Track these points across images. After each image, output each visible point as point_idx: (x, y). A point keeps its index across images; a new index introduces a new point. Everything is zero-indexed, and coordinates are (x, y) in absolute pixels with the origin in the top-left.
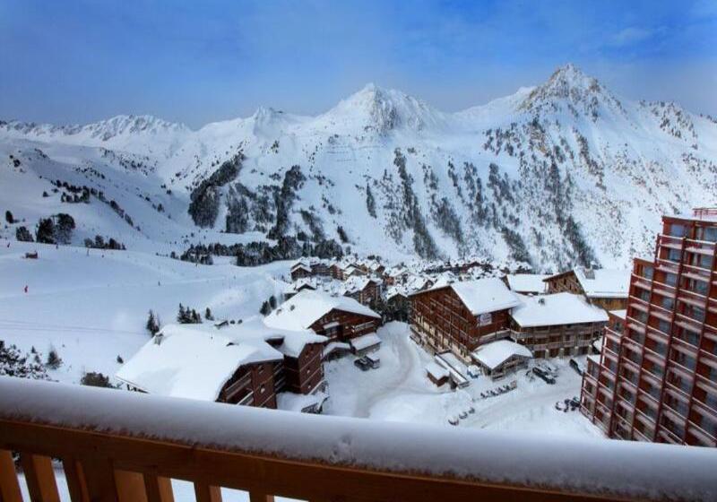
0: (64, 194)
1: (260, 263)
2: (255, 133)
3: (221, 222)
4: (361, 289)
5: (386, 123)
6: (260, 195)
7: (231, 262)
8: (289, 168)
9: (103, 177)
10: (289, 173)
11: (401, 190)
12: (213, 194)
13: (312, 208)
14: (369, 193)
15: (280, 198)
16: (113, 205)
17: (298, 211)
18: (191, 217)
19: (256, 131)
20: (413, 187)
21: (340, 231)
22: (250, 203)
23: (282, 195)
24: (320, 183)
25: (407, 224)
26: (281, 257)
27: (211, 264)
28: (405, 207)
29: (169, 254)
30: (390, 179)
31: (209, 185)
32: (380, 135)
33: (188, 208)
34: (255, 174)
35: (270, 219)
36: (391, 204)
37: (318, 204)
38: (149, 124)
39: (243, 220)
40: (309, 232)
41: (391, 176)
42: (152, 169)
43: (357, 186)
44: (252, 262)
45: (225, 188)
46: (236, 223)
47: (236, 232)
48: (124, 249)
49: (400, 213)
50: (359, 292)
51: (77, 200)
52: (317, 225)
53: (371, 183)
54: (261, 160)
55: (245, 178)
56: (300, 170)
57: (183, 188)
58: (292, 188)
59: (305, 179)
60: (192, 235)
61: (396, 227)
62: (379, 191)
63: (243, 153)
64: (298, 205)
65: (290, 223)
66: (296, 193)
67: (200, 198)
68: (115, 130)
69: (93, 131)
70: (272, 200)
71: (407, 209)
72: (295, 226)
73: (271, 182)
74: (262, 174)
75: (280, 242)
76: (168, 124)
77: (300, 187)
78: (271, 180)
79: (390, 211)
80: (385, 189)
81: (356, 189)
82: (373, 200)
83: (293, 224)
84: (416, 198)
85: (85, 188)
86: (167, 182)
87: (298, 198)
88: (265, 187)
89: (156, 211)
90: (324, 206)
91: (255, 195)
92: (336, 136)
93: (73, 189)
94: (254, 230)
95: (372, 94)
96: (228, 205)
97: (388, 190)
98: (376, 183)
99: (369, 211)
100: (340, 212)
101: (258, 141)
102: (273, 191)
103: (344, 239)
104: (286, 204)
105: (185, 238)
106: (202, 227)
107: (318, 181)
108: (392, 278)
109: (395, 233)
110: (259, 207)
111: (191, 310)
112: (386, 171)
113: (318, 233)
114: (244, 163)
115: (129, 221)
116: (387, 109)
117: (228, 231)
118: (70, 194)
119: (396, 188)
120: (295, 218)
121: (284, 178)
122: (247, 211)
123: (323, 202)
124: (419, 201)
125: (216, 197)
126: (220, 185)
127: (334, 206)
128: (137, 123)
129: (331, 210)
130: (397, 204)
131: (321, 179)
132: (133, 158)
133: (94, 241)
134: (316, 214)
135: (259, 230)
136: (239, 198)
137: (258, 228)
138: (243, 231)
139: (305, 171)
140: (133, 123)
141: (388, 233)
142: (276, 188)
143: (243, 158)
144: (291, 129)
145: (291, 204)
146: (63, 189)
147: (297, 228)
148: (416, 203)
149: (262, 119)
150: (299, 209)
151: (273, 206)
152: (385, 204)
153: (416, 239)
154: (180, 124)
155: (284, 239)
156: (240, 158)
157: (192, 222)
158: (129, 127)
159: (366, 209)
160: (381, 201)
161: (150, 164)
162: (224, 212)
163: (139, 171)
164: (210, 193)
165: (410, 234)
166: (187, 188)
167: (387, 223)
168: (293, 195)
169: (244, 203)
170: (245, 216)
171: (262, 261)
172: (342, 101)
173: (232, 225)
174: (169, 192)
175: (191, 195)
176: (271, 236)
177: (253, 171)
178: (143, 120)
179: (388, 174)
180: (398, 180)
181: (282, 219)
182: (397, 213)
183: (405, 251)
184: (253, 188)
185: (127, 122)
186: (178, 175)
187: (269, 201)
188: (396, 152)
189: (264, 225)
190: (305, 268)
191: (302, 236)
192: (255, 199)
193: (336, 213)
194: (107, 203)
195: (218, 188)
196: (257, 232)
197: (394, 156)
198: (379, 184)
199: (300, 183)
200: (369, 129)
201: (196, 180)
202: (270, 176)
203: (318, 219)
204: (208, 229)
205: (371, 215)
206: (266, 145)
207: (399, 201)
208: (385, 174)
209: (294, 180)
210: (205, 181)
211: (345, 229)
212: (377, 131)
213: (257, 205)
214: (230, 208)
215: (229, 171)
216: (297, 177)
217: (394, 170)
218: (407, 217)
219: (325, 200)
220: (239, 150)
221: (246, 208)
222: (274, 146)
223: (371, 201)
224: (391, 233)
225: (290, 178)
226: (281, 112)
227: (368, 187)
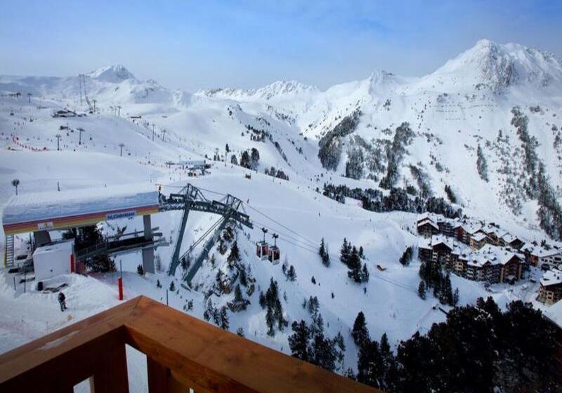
0: (252, 135)
2: (370, 93)
5: (501, 79)
6: (374, 147)
7: (358, 204)
8: (399, 125)
9: (269, 124)
10: (399, 129)
11: (520, 154)
12: (337, 143)
13: (420, 164)
14: (480, 154)
15: (392, 152)
16: (277, 145)
17: (407, 166)
18: (319, 160)
19: (371, 91)
20: (538, 151)
21: (448, 190)
22: (366, 153)
23: (392, 149)
24: (429, 141)
25: (529, 193)
26: (401, 208)
27: (343, 203)
28: (526, 173)
29: (315, 189)
30: (506, 141)
31: (334, 135)
32: (495, 93)
33: (318, 153)
34: (370, 128)
35: (382, 170)
36: (506, 168)
37: (426, 160)
38: (294, 87)
39: (359, 167)
40: (417, 187)
43: (466, 146)
44: (376, 208)
45: (347, 138)
46: (353, 170)
47: (354, 177)
48: (288, 180)
49: (519, 180)
51: (258, 140)
52: (425, 181)
53: (483, 143)
54: (374, 117)
55: (362, 131)
56: (410, 127)
57: (314, 137)
58: (402, 143)
59: (415, 136)
60: (322, 175)
61: (512, 195)
62: (492, 153)
63: (360, 109)
64: (407, 160)
65: (399, 176)
66: (406, 148)
67: (327, 145)
68: (274, 92)
69: (262, 93)
70: (384, 153)
71: (529, 177)
73: (383, 137)
74: (376, 128)
75: (392, 193)
76: (306, 86)
77: (410, 143)
78: (383, 133)
79: (505, 176)
80: (499, 152)
81: (465, 149)
82: (485, 162)
83: (402, 177)
84: (541, 165)
85: (263, 131)
86: (303, 131)
87: (407, 153)
88: (378, 141)
89: (298, 153)
90: (432, 163)
91: (370, 146)
92: (446, 95)
93: (256, 132)
94: (368, 178)
95: (486, 51)
96: (349, 153)
97: (503, 152)
98: (488, 144)
99: (480, 173)
100: (448, 171)
101: (372, 101)
102: (386, 145)
103: (453, 199)
104: (397, 157)
106: (327, 169)
107: (426, 138)
109: (512, 201)
110: (373, 158)
111: (352, 245)
112: (500, 131)
113: (426, 190)
114: (361, 118)
115: (285, 158)
116: (503, 65)
117: (348, 176)
118: (255, 135)
119: (513, 151)
120: (404, 172)
121: (394, 133)
122: (362, 161)
123: (431, 159)
124: (546, 169)
125: (339, 145)
126: (342, 136)
127: (442, 163)
128: (287, 86)
129: (439, 167)
130: (515, 169)
131: (429, 137)
132: (283, 112)
133: (270, 170)
134: (424, 171)
135: (372, 179)
136: (357, 148)
138: (359, 178)
139: (414, 128)
140: (284, 88)
141: (503, 201)
142: (388, 142)
143: (360, 114)
144: (401, 89)
145: (401, 157)
146: (251, 132)
147: (406, 181)
148: (542, 170)
149: (376, 82)
150: (408, 164)
151: (385, 158)
152: (499, 168)
153: (541, 213)
154: (314, 86)
155: (396, 190)
156: (358, 114)
157: (321, 165)
158: (282, 89)
159: (477, 171)
160: (494, 163)
161: (293, 116)
162: (345, 159)
163: (286, 121)
164: (335, 142)
165: (533, 206)
166: (317, 137)
167: (502, 189)
168: (403, 149)
169: (361, 154)
170: (361, 164)
171: (385, 209)
173: (350, 171)
174: (305, 139)
175: (320, 143)
176: (382, 185)
177: (369, 125)
178: (291, 84)
179: (504, 135)
180: (516, 142)
181: (393, 171)
182: (515, 179)
183: (526, 224)
184: (368, 140)
185: (282, 86)
186: (310, 126)
187: (381, 153)
188: (513, 111)
189: (376, 174)
191: (411, 190)
192: (370, 151)
193: (444, 171)
194: (274, 143)
195: (341, 138)
196: (370, 180)
197: (512, 116)
198: (492, 145)
199: (410, 138)
200: (482, 87)
201: (323, 131)
202: (382, 131)
203: (427, 176)
204: (332, 171)
205: (482, 178)
206: (379, 103)
207: (518, 166)
208: (500, 135)
209: (404, 135)
210: (330, 132)
211: (453, 189)
212: (491, 88)
213: (371, 156)
214: (349, 156)
215: (349, 125)
216: (407, 133)
217: (513, 131)
218: (527, 184)
219: (433, 157)
220: (358, 106)
221: (362, 158)
222: (386, 104)
223: (482, 162)
224: (506, 201)
225: (400, 133)
226: (391, 74)
227: (479, 148)
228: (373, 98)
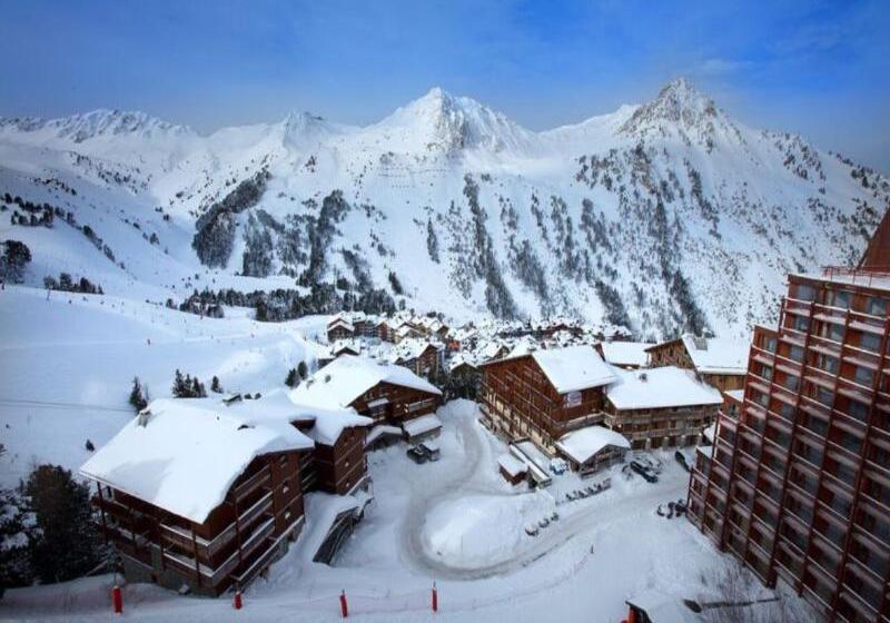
0: (16, 213)
1: (287, 318)
2: (284, 145)
3: (236, 260)
4: (418, 355)
5: (455, 140)
6: (289, 227)
7: (248, 316)
8: (329, 194)
9: (74, 192)
10: (327, 200)
11: (471, 228)
12: (226, 223)
13: (357, 247)
14: (431, 231)
15: (316, 232)
16: (88, 231)
17: (338, 251)
18: (195, 252)
19: (287, 141)
20: (487, 224)
21: (392, 278)
22: (275, 237)
23: (317, 229)
24: (369, 215)
25: (479, 273)
26: (315, 310)
27: (221, 316)
28: (476, 250)
29: (165, 301)
30: (458, 214)
31: (221, 210)
32: (447, 156)
33: (192, 241)
34: (283, 198)
35: (302, 259)
36: (458, 245)
37: (365, 242)
38: (141, 124)
39: (266, 259)
40: (351, 279)
41: (459, 209)
42: (144, 185)
43: (415, 221)
44: (277, 316)
45: (243, 216)
46: (256, 263)
47: (256, 275)
48: (101, 292)
49: (470, 259)
50: (415, 359)
51: (34, 223)
52: (363, 270)
53: (434, 217)
54: (292, 181)
55: (270, 203)
56: (343, 197)
57: (187, 214)
58: (332, 220)
59: (349, 209)
60: (197, 277)
61: (464, 276)
62: (444, 228)
63: (268, 170)
64: (339, 243)
65: (327, 266)
66: (337, 226)
67: (209, 227)
68: (93, 128)
69: (61, 128)
70: (304, 235)
71: (478, 253)
72: (335, 270)
73: (304, 211)
74: (292, 199)
75: (313, 291)
76: (168, 125)
77: (343, 218)
78: (303, 206)
79: (457, 255)
80: (450, 227)
81: (415, 224)
82: (436, 239)
83: (332, 267)
84: (490, 239)
85: (47, 206)
86: (165, 204)
87: (339, 233)
88: (296, 217)
89: (148, 243)
90: (373, 245)
91: (283, 227)
92: (391, 154)
93: (29, 207)
94: (280, 273)
95: (438, 102)
96: (247, 238)
97: (454, 227)
98: (439, 217)
99: (430, 254)
100: (393, 254)
101: (288, 156)
102: (307, 222)
103: (398, 289)
104: (323, 241)
105: (186, 281)
106: (210, 266)
107: (365, 212)
108: (458, 343)
109: (463, 284)
110: (288, 244)
111: (192, 378)
112: (453, 203)
113: (364, 281)
114: (269, 183)
115: (110, 255)
116: (457, 122)
117: (246, 273)
118: (25, 213)
119: (464, 225)
120: (335, 260)
121: (321, 205)
122: (271, 249)
123: (371, 240)
124: (494, 244)
125: (230, 227)
126: (236, 211)
127: (385, 244)
128: (124, 121)
129: (382, 250)
130: (466, 246)
131: (369, 210)
132: (117, 169)
133: (58, 280)
134: (362, 256)
135: (287, 274)
136: (261, 230)
137: (286, 271)
138: (265, 274)
139: (349, 198)
140: (118, 122)
141: (454, 283)
142: (311, 219)
143: (268, 176)
144: (332, 142)
145: (330, 240)
146: (15, 207)
147: (337, 273)
148: (490, 245)
149: (295, 127)
150: (340, 248)
151: (306, 242)
152: (451, 245)
153: (488, 293)
154: (184, 127)
155: (319, 286)
156: (262, 177)
157: (198, 260)
158: (113, 126)
159: (427, 251)
160: (445, 241)
161: (142, 178)
162: (240, 248)
163: (126, 188)
164: (223, 221)
165: (481, 286)
166: (192, 213)
167: (453, 270)
168: (333, 229)
169: (268, 238)
170: (268, 254)
171: (290, 315)
172: (400, 109)
173: (251, 265)
174: (167, 218)
175: (197, 224)
176: (302, 282)
177: (281, 195)
178: (133, 118)
179: (456, 206)
180: (467, 215)
181: (318, 260)
182: (466, 257)
183: (475, 306)
184: (280, 218)
185: (111, 120)
186: (179, 195)
187: (300, 235)
188: (466, 179)
189: (293, 267)
190: (346, 326)
191: (343, 284)
192: (283, 232)
193: (389, 255)
194: (79, 228)
195: (233, 215)
196: (284, 277)
197: (464, 183)
198: (444, 219)
199: (342, 213)
200: (434, 147)
201: (204, 204)
202: (303, 203)
203: (365, 262)
204: (218, 269)
205: (433, 259)
206: (299, 161)
207: (469, 242)
208: (452, 207)
209: (335, 208)
210: (216, 205)
211: (398, 276)
212: (444, 150)
213: (285, 241)
214: (248, 243)
215: (249, 193)
216: (339, 205)
217: (463, 202)
218: (478, 263)
219: (374, 237)
220: (264, 166)
221: (270, 244)
222: (310, 163)
223: (432, 241)
224: (457, 284)
225: (329, 206)
226: (320, 118)
227: (430, 223)
228: (289, 154)
